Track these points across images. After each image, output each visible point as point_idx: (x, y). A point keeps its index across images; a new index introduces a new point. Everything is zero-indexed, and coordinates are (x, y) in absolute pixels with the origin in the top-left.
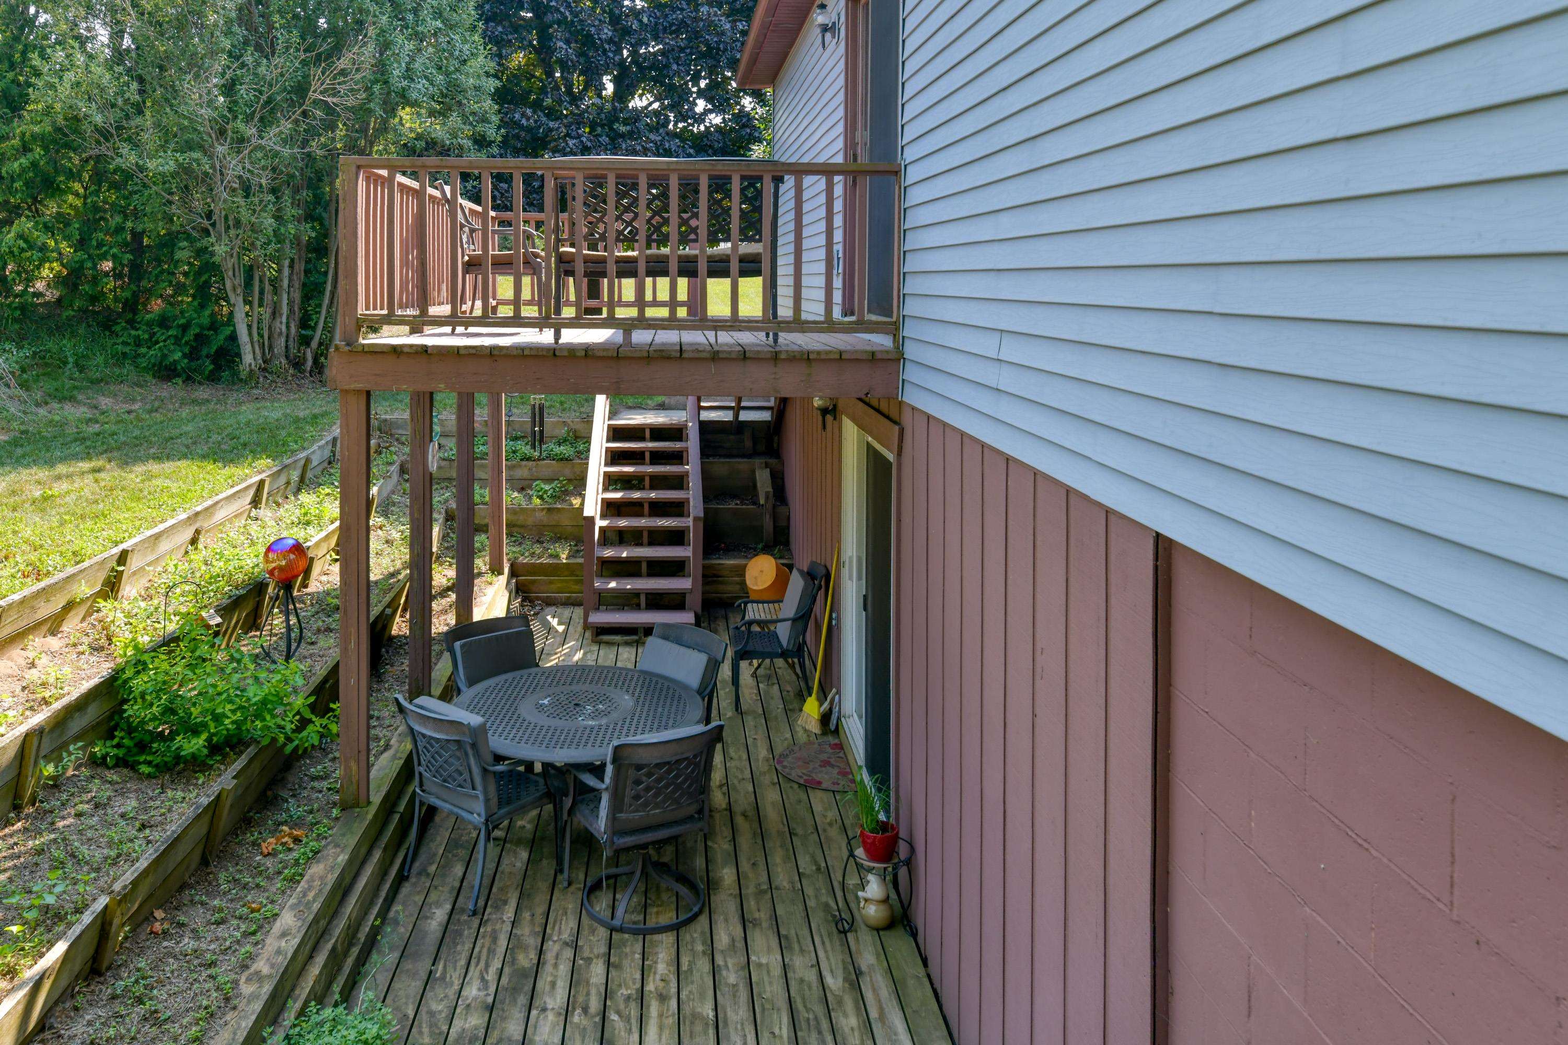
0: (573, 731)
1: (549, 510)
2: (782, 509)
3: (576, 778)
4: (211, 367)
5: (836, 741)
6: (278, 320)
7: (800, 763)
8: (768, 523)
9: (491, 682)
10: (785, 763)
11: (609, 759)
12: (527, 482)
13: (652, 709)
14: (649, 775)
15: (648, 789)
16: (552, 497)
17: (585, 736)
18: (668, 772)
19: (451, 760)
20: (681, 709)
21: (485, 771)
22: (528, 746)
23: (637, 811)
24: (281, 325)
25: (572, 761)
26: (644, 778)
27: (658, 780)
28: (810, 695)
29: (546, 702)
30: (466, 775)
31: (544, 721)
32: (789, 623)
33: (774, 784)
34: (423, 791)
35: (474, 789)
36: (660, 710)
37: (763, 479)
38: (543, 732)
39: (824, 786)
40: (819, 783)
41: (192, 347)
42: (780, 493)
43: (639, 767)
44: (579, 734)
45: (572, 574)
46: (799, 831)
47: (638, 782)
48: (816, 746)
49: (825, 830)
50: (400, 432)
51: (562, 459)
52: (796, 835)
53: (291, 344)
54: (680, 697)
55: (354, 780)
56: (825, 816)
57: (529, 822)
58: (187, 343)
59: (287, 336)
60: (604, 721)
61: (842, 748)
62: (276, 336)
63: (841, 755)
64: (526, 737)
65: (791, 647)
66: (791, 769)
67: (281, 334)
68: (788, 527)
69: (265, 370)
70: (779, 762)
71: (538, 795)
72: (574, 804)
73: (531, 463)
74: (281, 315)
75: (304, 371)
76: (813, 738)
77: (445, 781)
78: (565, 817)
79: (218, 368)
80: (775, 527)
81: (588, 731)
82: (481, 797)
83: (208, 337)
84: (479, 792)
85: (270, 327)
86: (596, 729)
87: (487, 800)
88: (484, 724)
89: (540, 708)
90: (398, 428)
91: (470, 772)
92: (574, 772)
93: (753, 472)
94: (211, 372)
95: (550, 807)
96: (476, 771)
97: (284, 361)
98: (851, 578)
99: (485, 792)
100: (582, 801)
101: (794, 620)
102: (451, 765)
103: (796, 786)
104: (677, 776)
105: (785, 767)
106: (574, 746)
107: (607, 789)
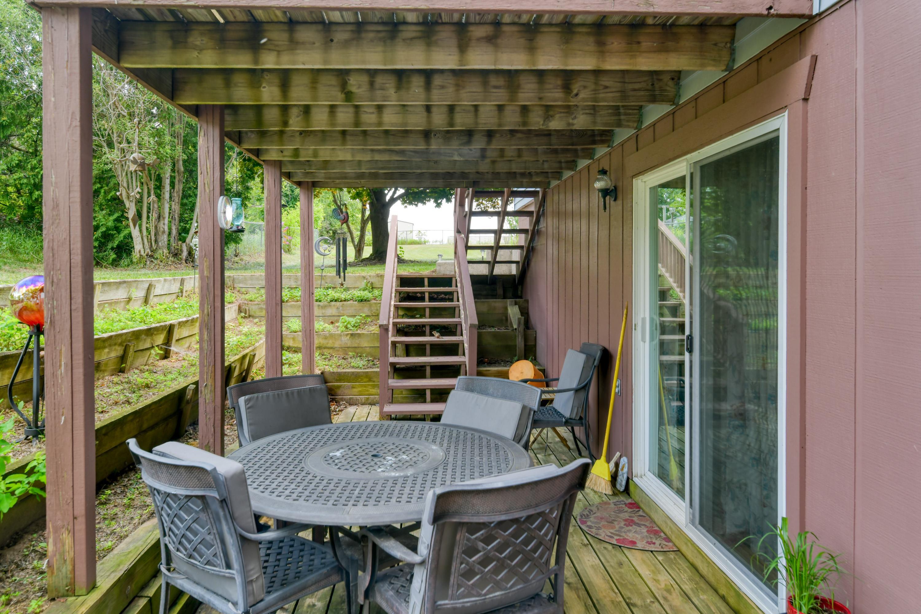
0: (370, 484)
1: (352, 335)
2: (529, 332)
3: (375, 546)
4: (114, 256)
5: (630, 501)
6: (162, 222)
7: (604, 523)
8: (520, 343)
9: (277, 437)
10: (589, 523)
11: (426, 517)
12: (336, 318)
13: (468, 458)
14: (487, 540)
15: (484, 562)
16: (354, 326)
17: (387, 490)
18: (516, 535)
19: (195, 526)
20: (502, 458)
21: (243, 540)
22: (309, 504)
23: (469, 595)
24: (164, 225)
25: (370, 522)
26: (481, 545)
27: (500, 549)
28: (599, 458)
29: (338, 454)
30: (217, 548)
31: (333, 472)
32: (572, 392)
33: (585, 545)
34: (169, 570)
35: (229, 566)
36: (477, 458)
37: (513, 312)
38: (331, 486)
39: (640, 545)
40: (634, 543)
41: (100, 242)
42: (527, 324)
43: (473, 528)
44: (379, 487)
45: (370, 380)
46: (636, 600)
47: (471, 551)
48: (612, 506)
49: (665, 599)
50: (241, 285)
51: (362, 301)
52: (635, 605)
53: (172, 239)
54: (497, 447)
55: (69, 557)
56: (657, 581)
57: (319, 600)
58: (97, 239)
59: (170, 234)
60: (410, 472)
61: (639, 507)
62: (160, 233)
63: (641, 513)
64: (307, 493)
65: (573, 416)
66: (598, 528)
67: (164, 232)
68: (535, 346)
69: (152, 256)
70: (584, 523)
71: (325, 571)
72: (374, 581)
73: (338, 304)
74: (164, 218)
75: (181, 259)
76: (605, 499)
77: (190, 556)
78: (361, 599)
79: (119, 257)
80: (525, 345)
81: (390, 484)
82: (238, 579)
83: (112, 235)
84: (235, 572)
85: (156, 227)
86: (401, 481)
87: (247, 583)
88: (243, 472)
89: (330, 460)
90: (239, 283)
91: (223, 542)
92: (371, 536)
93: (506, 309)
94: (114, 260)
95: (341, 586)
96: (231, 541)
97: (166, 251)
98: (644, 340)
99: (245, 572)
100: (385, 578)
101: (577, 391)
102: (195, 534)
103: (610, 547)
104: (526, 542)
105: (590, 527)
106: (372, 502)
107: (422, 563)
